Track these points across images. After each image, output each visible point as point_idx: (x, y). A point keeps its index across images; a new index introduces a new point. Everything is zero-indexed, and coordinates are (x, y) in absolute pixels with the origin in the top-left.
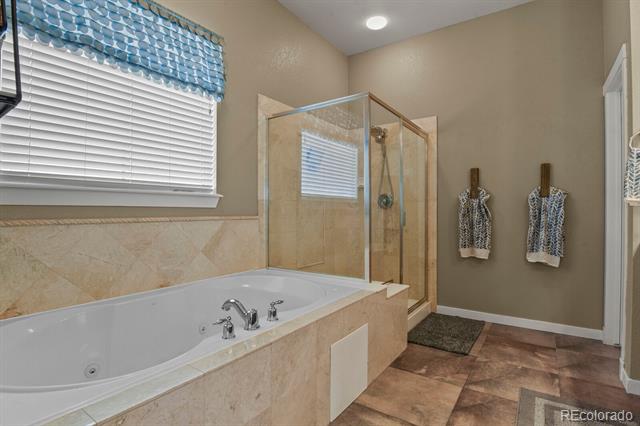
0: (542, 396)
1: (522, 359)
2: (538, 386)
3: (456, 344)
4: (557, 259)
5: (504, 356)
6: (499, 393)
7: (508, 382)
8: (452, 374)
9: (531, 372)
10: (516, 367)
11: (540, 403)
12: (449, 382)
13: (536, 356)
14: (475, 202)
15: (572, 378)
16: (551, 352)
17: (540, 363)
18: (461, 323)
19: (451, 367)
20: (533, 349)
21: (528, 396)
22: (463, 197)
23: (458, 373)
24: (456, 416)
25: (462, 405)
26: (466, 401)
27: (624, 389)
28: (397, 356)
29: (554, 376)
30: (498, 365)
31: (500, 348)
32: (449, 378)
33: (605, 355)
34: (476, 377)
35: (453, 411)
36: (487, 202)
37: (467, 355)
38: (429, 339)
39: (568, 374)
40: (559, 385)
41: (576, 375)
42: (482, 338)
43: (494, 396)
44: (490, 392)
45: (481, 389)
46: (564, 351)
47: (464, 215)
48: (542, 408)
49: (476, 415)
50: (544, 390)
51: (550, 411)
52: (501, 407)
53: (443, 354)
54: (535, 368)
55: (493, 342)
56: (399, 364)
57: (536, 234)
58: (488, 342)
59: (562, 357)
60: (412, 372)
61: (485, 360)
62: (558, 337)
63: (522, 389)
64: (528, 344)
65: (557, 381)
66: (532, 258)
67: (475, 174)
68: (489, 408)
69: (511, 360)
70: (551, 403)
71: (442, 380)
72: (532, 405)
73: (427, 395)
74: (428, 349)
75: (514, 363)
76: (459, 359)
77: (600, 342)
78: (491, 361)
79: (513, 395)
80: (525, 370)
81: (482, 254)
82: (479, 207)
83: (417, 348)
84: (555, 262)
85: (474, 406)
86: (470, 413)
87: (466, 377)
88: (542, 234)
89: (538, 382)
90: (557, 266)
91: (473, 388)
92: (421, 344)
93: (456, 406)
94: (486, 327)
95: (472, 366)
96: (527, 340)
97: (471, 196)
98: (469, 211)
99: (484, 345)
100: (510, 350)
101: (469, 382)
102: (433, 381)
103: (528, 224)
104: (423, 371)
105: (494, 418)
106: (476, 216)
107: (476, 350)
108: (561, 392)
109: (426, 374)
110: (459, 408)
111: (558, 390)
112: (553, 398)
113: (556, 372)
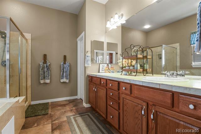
0: (71, 116)
1: (63, 109)
2: (70, 114)
3: (43, 112)
4: (68, 80)
5: (58, 110)
6: (62, 120)
7: (62, 116)
8: (46, 121)
9: (67, 111)
10: (63, 112)
11: (72, 117)
12: (46, 124)
13: (66, 107)
14: (45, 65)
15: (76, 109)
16: (69, 105)
17: (68, 108)
18: (42, 105)
19: (45, 119)
20: (64, 105)
21: (68, 117)
22: (41, 63)
23: (48, 120)
24: (54, 133)
25: (54, 129)
26: (54, 127)
27: (85, 107)
28: (23, 125)
29: (72, 110)
30: (58, 113)
31: (56, 108)
32: (46, 123)
33: (79, 101)
34: (54, 119)
35: (52, 132)
36: (49, 65)
37: (48, 114)
38: (33, 114)
39: (74, 108)
40: (74, 112)
41: (76, 108)
42: (50, 107)
43: (61, 122)
44: (59, 121)
45: (57, 122)
46: (71, 103)
47: (42, 69)
48: (73, 119)
49: (59, 129)
50: (71, 114)
51: (74, 118)
52: (64, 123)
53: (40, 117)
54: (67, 110)
55: (54, 107)
56: (25, 127)
57: (63, 74)
58: (52, 108)
59: (71, 105)
60: (32, 127)
61: (54, 113)
62: (69, 101)
63: (66, 116)
64: (63, 105)
65: (73, 111)
66: (62, 81)
67: (45, 56)
68: (61, 125)
69: (60, 110)
70: (74, 116)
71: (44, 125)
72: (71, 119)
73: (41, 132)
74: (34, 117)
75: (62, 111)
76: (46, 116)
77: (77, 99)
78: (56, 113)
79: (65, 119)
80: (65, 111)
81: (48, 81)
82: (47, 66)
83: (29, 119)
84: (67, 81)
85: (57, 127)
86: (57, 129)
87: (51, 120)
88: (65, 74)
89: (69, 113)
90: (68, 82)
91: (54, 122)
92: (30, 117)
93: (52, 130)
94: (50, 104)
95: (51, 116)
96: (62, 103)
97: (44, 63)
98: (43, 68)
99: (52, 109)
100: (59, 108)
101: (52, 121)
102: (41, 127)
103: (61, 71)
104: (36, 125)
105: (64, 127)
106: (46, 69)
107: (50, 111)
108: (75, 113)
109: (38, 125)
110: (53, 130)
111: (74, 113)
112: (74, 115)
113: (72, 109)
